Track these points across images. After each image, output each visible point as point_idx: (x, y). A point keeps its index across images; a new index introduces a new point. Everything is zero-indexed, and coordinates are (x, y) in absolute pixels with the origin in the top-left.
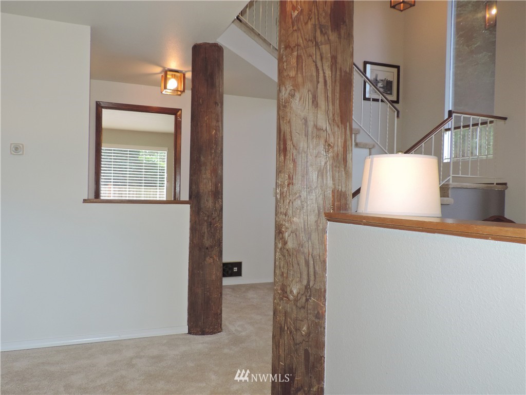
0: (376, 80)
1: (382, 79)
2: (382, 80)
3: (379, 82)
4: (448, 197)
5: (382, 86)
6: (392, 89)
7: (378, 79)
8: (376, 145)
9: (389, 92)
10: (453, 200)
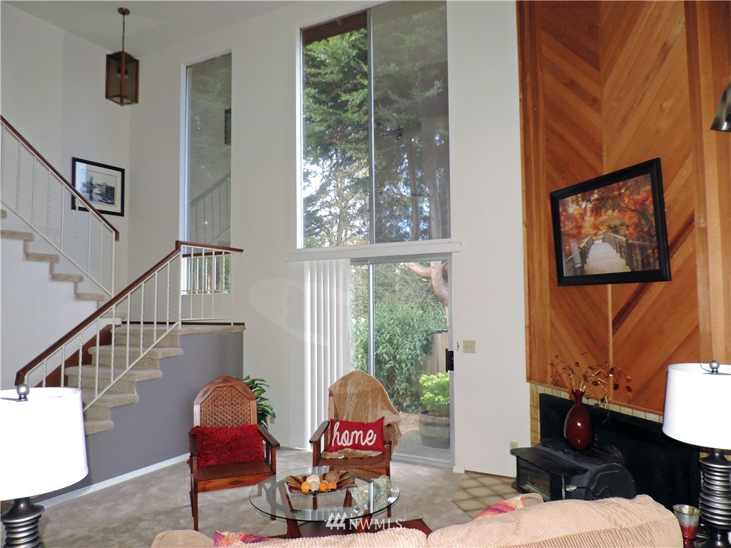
0: (91, 184)
1: (99, 183)
2: (99, 185)
3: (95, 187)
4: (177, 347)
5: (99, 192)
6: (113, 197)
7: (94, 183)
8: (85, 277)
9: (110, 201)
10: (182, 350)
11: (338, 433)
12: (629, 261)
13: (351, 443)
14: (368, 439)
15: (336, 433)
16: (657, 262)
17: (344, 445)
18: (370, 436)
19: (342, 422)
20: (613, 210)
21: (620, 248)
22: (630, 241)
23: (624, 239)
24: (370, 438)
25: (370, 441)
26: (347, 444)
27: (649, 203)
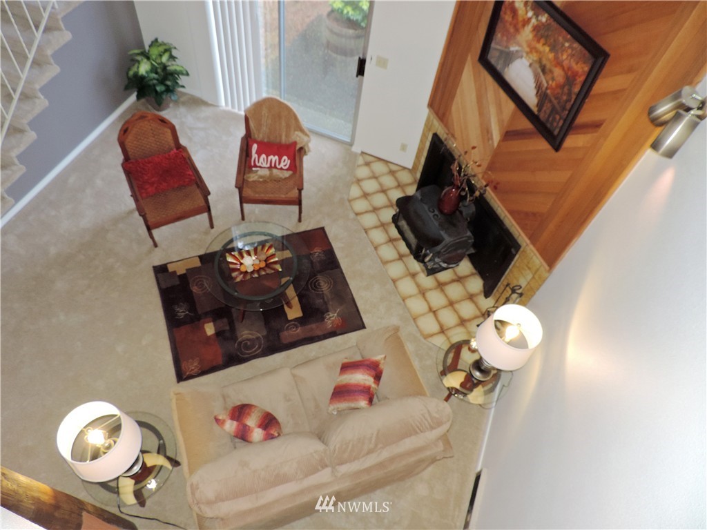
11: (256, 156)
12: (540, 105)
13: (268, 165)
14: (282, 164)
15: (254, 155)
16: (561, 122)
17: (262, 166)
18: (284, 161)
19: (260, 144)
20: (551, 51)
21: (539, 88)
22: (549, 91)
23: (545, 85)
24: (285, 164)
25: (285, 166)
26: (264, 165)
27: (581, 79)
